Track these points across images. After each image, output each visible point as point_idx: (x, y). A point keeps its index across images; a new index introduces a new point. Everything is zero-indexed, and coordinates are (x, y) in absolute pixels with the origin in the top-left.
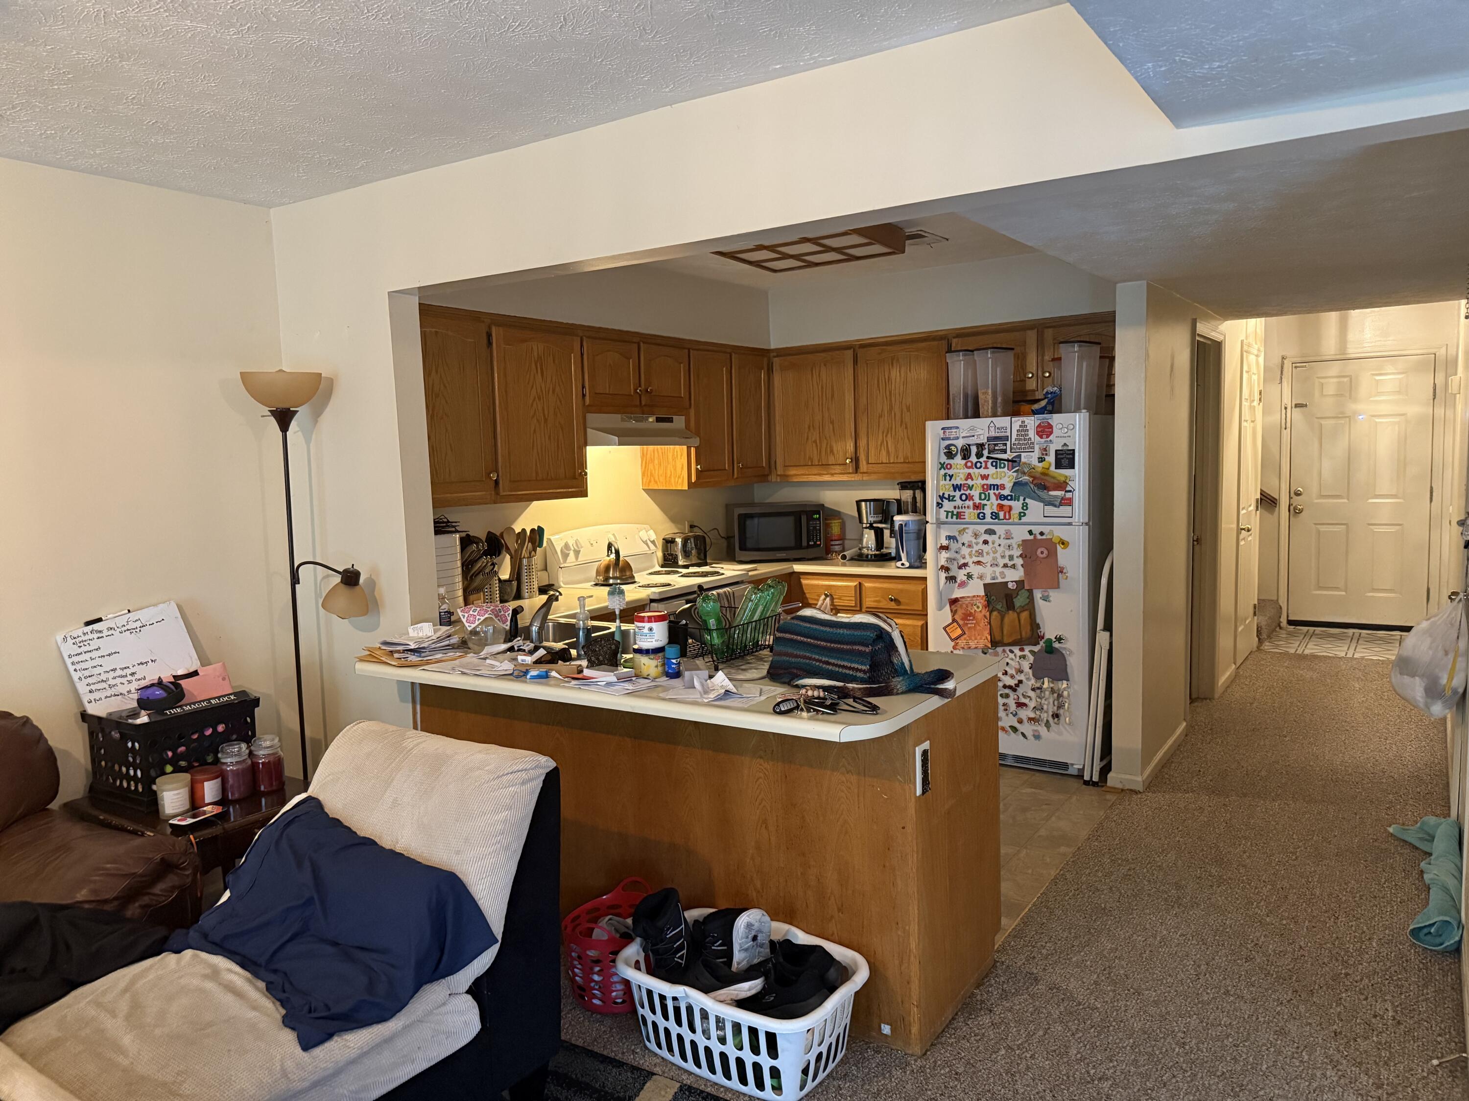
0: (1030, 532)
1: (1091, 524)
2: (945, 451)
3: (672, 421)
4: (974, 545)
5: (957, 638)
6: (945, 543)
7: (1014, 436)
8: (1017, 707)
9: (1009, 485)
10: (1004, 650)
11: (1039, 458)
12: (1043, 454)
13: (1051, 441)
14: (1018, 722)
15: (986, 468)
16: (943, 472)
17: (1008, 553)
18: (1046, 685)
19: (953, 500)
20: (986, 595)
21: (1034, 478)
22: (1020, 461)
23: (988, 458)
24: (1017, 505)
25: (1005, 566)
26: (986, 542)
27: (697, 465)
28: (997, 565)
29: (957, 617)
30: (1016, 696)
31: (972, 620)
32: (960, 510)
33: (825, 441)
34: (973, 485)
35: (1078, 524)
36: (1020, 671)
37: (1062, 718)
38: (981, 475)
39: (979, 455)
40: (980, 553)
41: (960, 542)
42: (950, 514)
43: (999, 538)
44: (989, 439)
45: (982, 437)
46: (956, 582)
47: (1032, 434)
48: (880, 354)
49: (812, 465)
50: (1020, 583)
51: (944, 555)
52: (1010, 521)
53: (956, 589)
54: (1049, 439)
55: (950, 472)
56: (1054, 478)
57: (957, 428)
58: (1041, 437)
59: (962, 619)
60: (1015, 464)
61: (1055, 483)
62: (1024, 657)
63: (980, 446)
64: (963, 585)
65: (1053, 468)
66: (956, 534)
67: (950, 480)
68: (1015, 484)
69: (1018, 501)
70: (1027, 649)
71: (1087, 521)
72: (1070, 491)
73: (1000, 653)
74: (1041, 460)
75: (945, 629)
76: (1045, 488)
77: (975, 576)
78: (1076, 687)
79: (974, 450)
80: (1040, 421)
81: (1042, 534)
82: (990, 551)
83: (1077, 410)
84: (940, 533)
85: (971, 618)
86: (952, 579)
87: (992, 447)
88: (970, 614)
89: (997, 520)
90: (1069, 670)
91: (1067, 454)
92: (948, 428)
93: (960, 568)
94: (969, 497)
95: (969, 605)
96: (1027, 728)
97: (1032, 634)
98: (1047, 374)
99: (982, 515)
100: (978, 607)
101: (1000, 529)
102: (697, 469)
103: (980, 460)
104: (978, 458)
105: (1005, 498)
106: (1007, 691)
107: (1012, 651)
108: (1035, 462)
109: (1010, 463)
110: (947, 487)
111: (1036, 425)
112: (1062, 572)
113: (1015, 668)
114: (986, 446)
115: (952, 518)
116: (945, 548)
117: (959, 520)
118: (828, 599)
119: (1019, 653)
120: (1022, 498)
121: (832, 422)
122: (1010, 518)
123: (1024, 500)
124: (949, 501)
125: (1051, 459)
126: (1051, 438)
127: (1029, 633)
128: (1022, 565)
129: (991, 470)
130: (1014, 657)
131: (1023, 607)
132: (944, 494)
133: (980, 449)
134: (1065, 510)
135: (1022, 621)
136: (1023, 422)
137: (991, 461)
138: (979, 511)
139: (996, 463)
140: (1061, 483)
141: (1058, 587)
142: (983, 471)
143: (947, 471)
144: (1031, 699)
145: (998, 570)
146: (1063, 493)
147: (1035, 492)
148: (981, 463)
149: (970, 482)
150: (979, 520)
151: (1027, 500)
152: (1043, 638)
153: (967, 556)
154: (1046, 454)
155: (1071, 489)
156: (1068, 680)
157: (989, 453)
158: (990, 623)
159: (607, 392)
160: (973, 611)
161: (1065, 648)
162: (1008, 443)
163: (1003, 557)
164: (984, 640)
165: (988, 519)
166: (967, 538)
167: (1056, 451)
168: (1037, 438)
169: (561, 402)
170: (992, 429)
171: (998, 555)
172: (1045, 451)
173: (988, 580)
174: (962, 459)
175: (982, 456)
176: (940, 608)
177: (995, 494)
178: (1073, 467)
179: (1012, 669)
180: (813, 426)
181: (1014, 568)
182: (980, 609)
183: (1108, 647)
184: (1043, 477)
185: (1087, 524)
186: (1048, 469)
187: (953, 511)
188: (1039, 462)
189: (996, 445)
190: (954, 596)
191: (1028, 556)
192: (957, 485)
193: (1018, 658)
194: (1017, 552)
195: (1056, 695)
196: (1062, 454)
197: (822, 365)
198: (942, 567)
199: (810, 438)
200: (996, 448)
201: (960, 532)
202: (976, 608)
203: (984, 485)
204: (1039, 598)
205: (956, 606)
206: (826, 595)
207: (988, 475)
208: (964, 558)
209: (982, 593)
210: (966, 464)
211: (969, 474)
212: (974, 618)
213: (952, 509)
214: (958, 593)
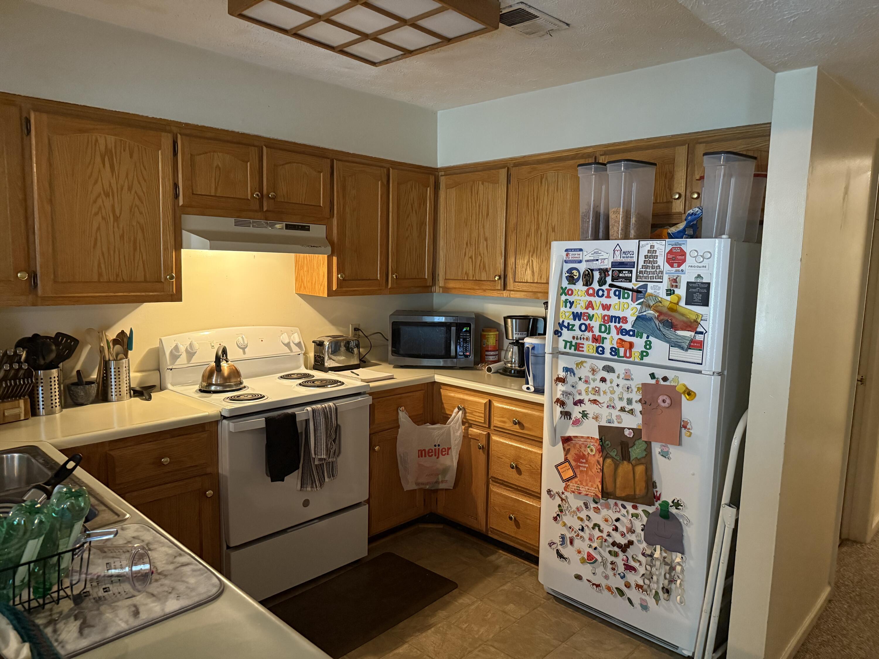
0: (652, 376)
1: (726, 373)
2: (567, 275)
3: (308, 230)
4: (591, 382)
5: (568, 480)
6: (562, 374)
7: (641, 263)
8: (626, 569)
9: (631, 319)
10: (616, 503)
11: (667, 290)
12: (672, 286)
13: (682, 270)
14: (626, 586)
15: (608, 297)
16: (563, 297)
17: (626, 396)
18: (657, 555)
19: (572, 330)
20: (601, 439)
21: (661, 313)
22: (646, 291)
23: (611, 286)
24: (639, 343)
25: (623, 410)
26: (603, 380)
27: (338, 274)
28: (613, 407)
29: (569, 457)
30: (625, 557)
31: (585, 463)
32: (579, 341)
33: (479, 258)
34: (593, 315)
35: (708, 373)
36: (632, 531)
37: (673, 594)
38: (602, 305)
39: (602, 282)
40: (597, 391)
41: (578, 376)
42: (568, 344)
43: (618, 377)
44: (614, 264)
45: (606, 261)
46: (570, 418)
47: (661, 261)
48: (530, 172)
49: (468, 280)
50: (637, 432)
51: (561, 387)
52: (631, 359)
53: (570, 427)
54: (680, 269)
55: (571, 298)
56: (683, 315)
57: (581, 250)
58: (672, 266)
59: (575, 460)
60: (640, 295)
61: (684, 322)
62: (636, 516)
63: (604, 272)
64: (577, 423)
65: (683, 303)
66: (574, 367)
67: (570, 308)
68: (638, 318)
69: (641, 338)
70: (641, 508)
71: (720, 370)
72: (701, 333)
73: (612, 506)
74: (670, 292)
75: (557, 467)
76: (672, 326)
77: (590, 416)
78: (692, 563)
79: (597, 275)
80: (671, 247)
81: (665, 379)
82: (607, 390)
83: (718, 235)
84: (557, 363)
85: (584, 461)
86: (567, 414)
87: (616, 273)
88: (583, 457)
89: (616, 357)
90: (685, 542)
91: (701, 288)
92: (571, 250)
93: (575, 404)
94: (588, 328)
95: (583, 446)
96: (633, 593)
97: (647, 493)
98: (695, 196)
99: (600, 349)
100: (592, 450)
101: (620, 368)
102: (338, 277)
103: (602, 288)
104: (600, 286)
105: (627, 333)
106: (616, 549)
107: (624, 507)
108: (662, 294)
109: (635, 294)
110: (567, 314)
111: (667, 251)
112: (685, 427)
113: (627, 527)
114: (610, 273)
115: (570, 348)
116: (562, 380)
117: (577, 352)
118: (461, 412)
119: (632, 511)
120: (645, 336)
121: (486, 240)
122: (630, 357)
123: (648, 337)
124: (568, 330)
125: (682, 291)
126: (682, 267)
127: (644, 491)
128: (640, 412)
129: (614, 300)
130: (626, 514)
131: (639, 460)
132: (563, 321)
133: (603, 275)
134: (694, 355)
135: (637, 477)
136: (652, 247)
137: (614, 289)
138: (598, 345)
139: (620, 292)
140: (691, 322)
141: (680, 444)
142: (605, 301)
143: (568, 297)
144: (641, 564)
145: (615, 413)
146: (693, 334)
147: (660, 330)
148: (603, 291)
149: (590, 311)
150: (597, 355)
151: (651, 339)
152: (659, 498)
153: (583, 392)
154: (676, 286)
155: (702, 330)
156: (683, 553)
157: (613, 280)
158: (602, 471)
159: (213, 194)
160: (586, 453)
161: (682, 516)
162: (634, 270)
163: (621, 399)
164: (595, 488)
165: (607, 355)
166: (584, 372)
167: (688, 283)
168: (667, 267)
169: (140, 199)
170: (618, 253)
171: (616, 396)
172: (675, 282)
173: (604, 423)
174: (584, 285)
175: (605, 283)
176: (554, 444)
177: (615, 327)
178: (707, 304)
179: (623, 527)
180: (470, 242)
181: (632, 414)
182: (593, 453)
183: (733, 526)
184: (670, 313)
185: (719, 374)
186: (677, 304)
187: (571, 342)
188: (667, 295)
189: (620, 272)
190: (567, 435)
191: (648, 403)
192: (577, 313)
193: (630, 516)
194: (636, 396)
195: (668, 567)
196: (695, 288)
197: (480, 183)
198: (558, 400)
199: (467, 253)
200: (621, 275)
201: (577, 365)
202: (589, 451)
203: (605, 316)
204: (657, 453)
205: (568, 445)
206: (459, 409)
207: (610, 305)
208: (580, 394)
209: (597, 436)
210: (587, 292)
211: (590, 303)
212: (587, 461)
213: (570, 339)
214: (572, 432)
